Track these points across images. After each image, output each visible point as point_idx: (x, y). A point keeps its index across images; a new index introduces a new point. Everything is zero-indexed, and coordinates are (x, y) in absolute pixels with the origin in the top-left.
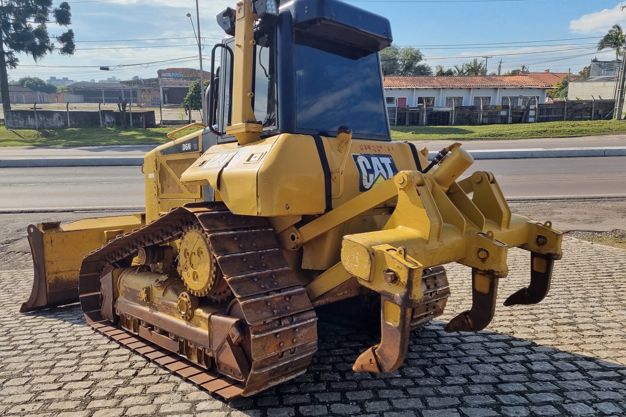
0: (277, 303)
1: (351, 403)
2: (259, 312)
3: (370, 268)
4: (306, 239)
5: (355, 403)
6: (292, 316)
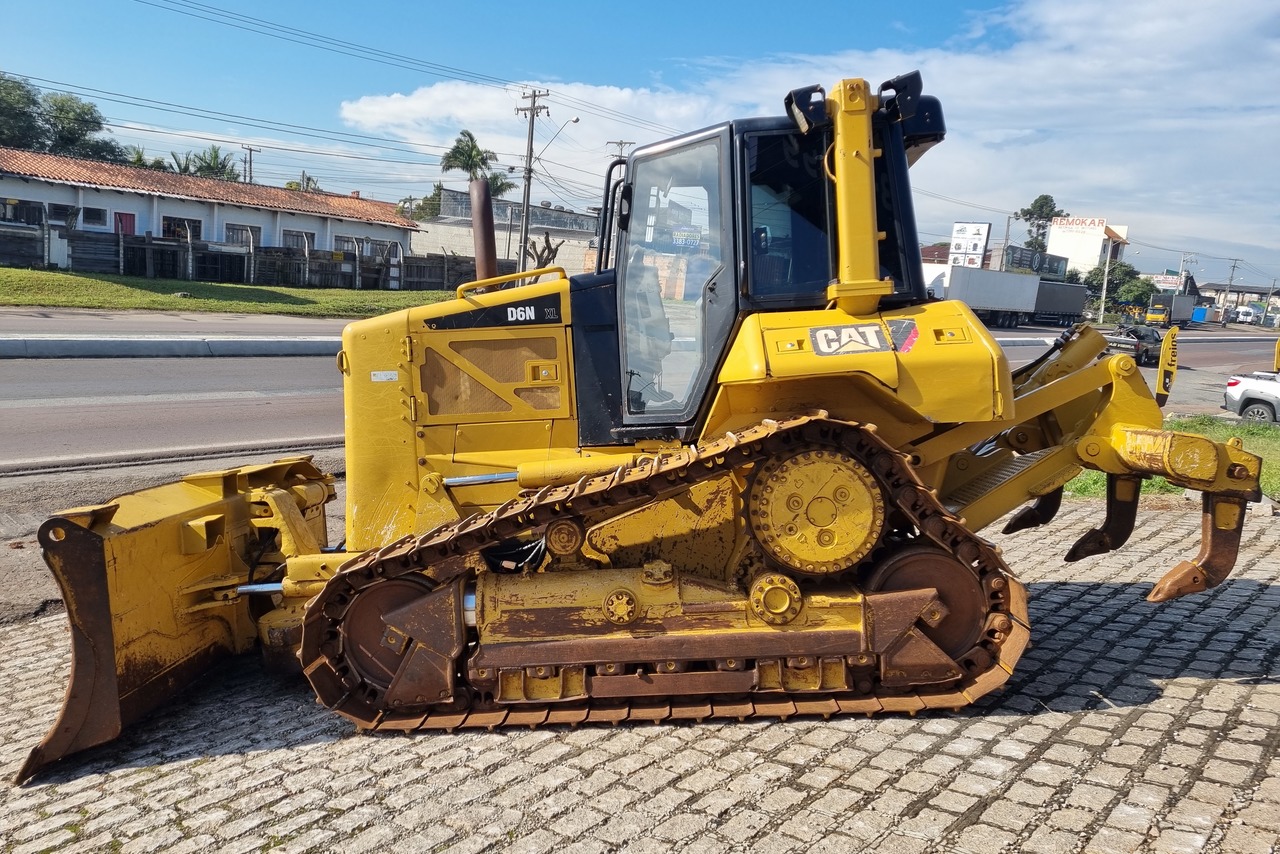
3: (1216, 466)
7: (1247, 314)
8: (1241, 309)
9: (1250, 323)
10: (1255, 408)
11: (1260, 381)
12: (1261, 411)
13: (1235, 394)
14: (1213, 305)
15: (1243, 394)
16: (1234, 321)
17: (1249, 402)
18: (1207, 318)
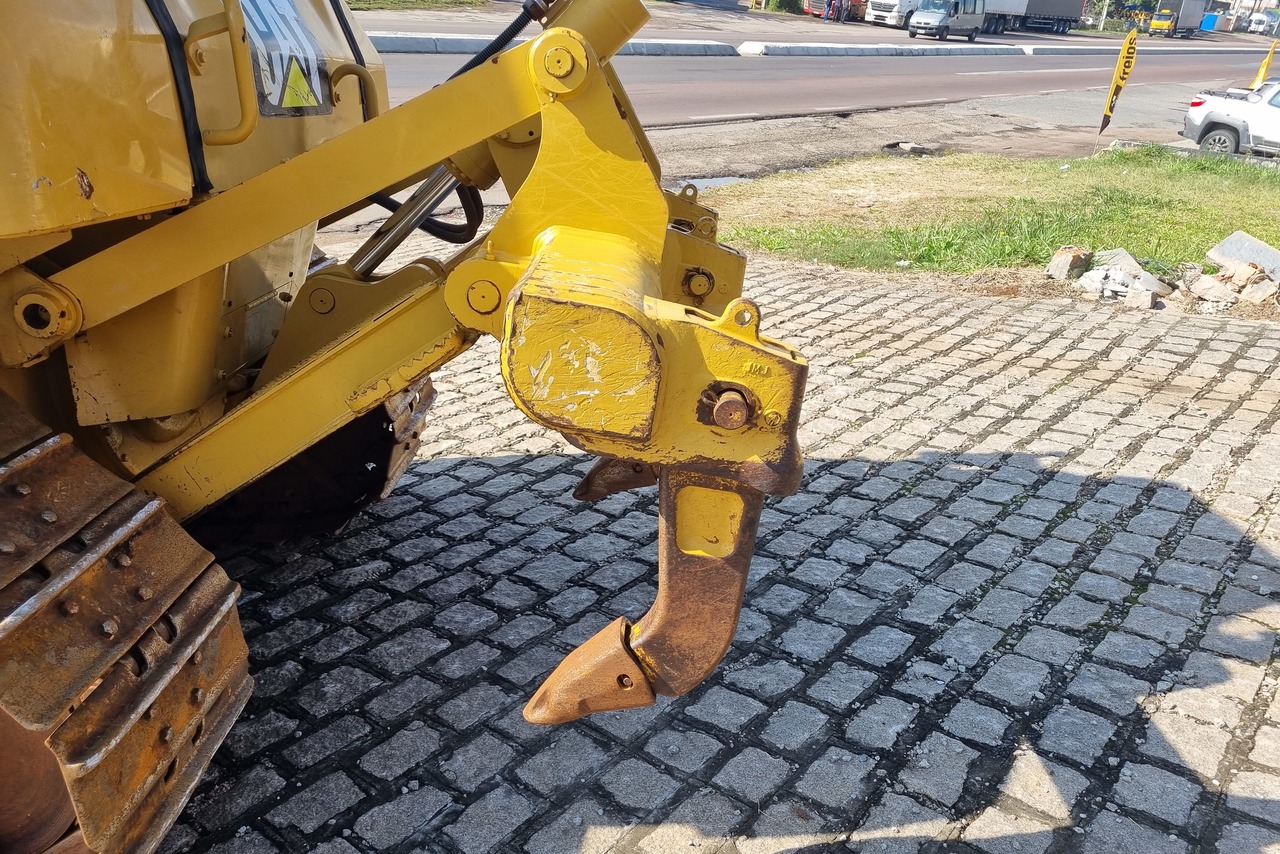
0: (96, 594)
1: (405, 790)
2: (50, 658)
3: (653, 394)
4: (102, 311)
5: (414, 784)
6: (166, 619)
7: (1260, 22)
8: (1255, 17)
9: (1261, 33)
10: (1217, 134)
11: (1229, 100)
12: (1223, 138)
13: (1198, 116)
14: (1227, 12)
15: (1206, 116)
16: (1245, 30)
17: (1212, 126)
18: (1216, 26)
